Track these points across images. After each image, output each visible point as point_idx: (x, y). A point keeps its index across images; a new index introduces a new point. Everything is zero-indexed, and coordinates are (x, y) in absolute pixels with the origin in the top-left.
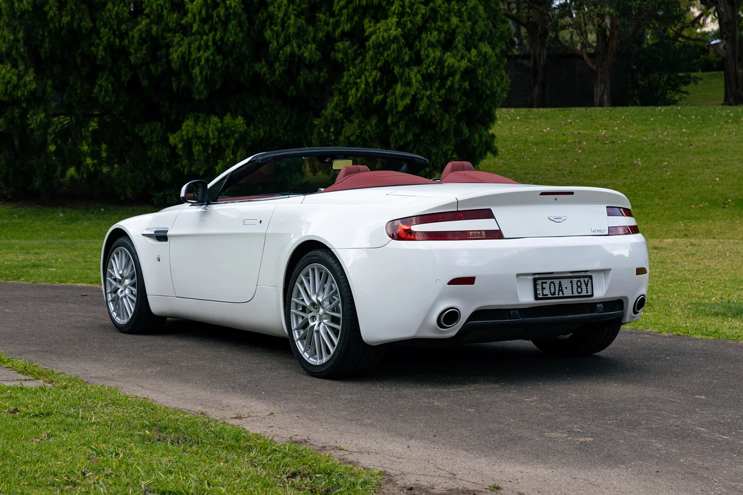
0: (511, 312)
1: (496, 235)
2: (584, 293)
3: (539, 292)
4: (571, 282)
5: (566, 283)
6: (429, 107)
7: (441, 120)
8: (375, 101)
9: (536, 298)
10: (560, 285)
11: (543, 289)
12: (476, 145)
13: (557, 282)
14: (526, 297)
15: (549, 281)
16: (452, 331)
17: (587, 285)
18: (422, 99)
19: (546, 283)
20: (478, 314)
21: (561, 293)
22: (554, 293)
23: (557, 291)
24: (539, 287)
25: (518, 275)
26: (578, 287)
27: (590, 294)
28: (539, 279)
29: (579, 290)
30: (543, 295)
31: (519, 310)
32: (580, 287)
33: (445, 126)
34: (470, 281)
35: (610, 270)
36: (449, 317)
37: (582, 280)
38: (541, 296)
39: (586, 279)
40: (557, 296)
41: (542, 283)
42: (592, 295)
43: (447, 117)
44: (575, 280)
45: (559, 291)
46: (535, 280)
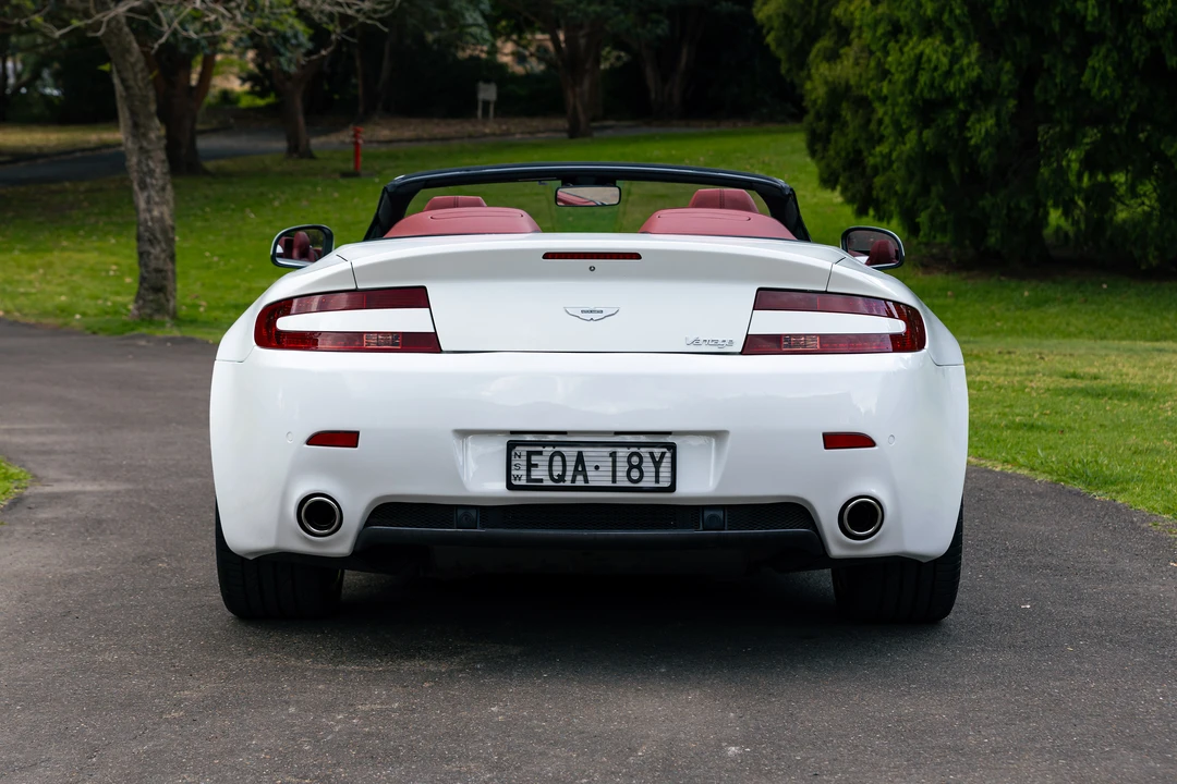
0: (460, 513)
1: (426, 343)
2: (648, 482)
3: (520, 472)
4: (613, 455)
5: (597, 457)
9: (510, 486)
10: (580, 459)
11: (530, 466)
13: (570, 453)
14: (488, 481)
15: (549, 450)
17: (657, 464)
19: (540, 453)
20: (386, 511)
21: (581, 478)
22: (562, 478)
23: (570, 473)
24: (520, 461)
25: (463, 434)
26: (632, 466)
27: (665, 485)
28: (521, 445)
29: (635, 474)
30: (529, 479)
31: (476, 507)
32: (639, 467)
34: (348, 439)
35: (727, 432)
36: (318, 513)
37: (644, 451)
38: (523, 482)
39: (657, 452)
40: (568, 484)
41: (530, 454)
42: (672, 488)
44: (623, 452)
45: (576, 472)
46: (511, 446)
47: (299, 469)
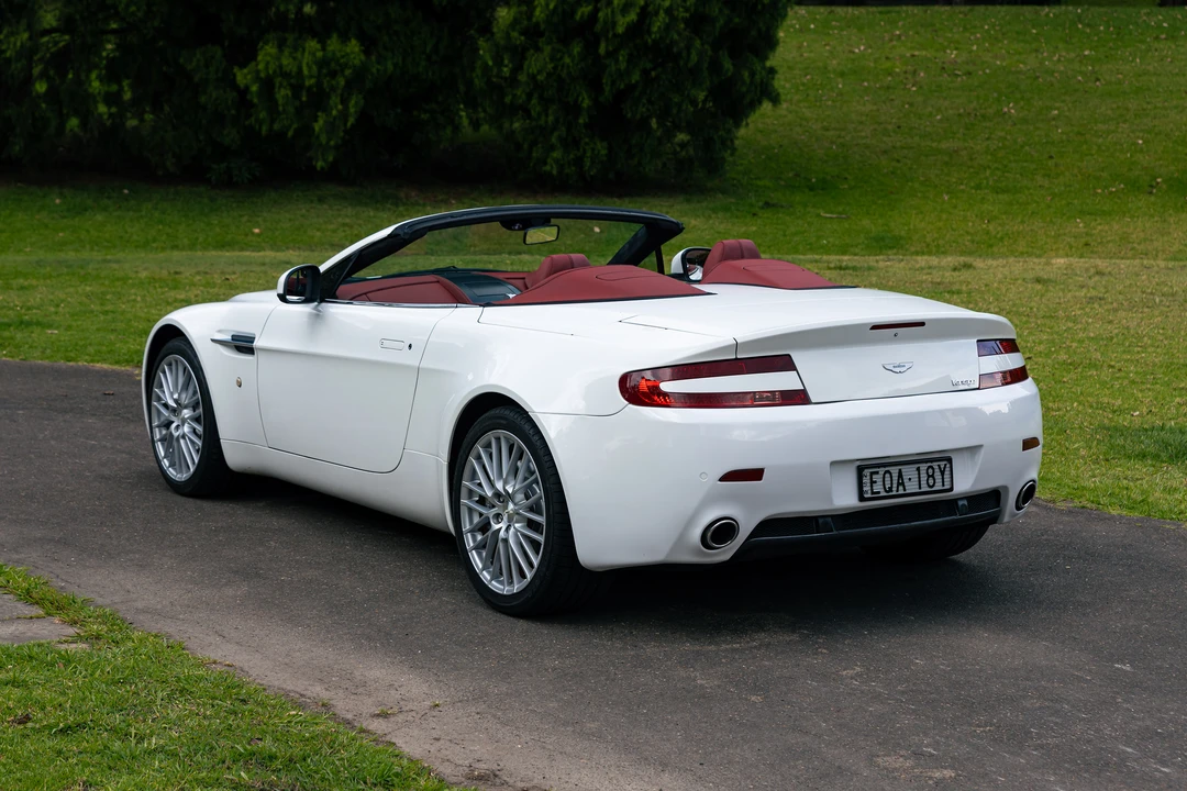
0: (821, 521)
1: (798, 397)
2: (938, 487)
3: (867, 488)
4: (918, 469)
5: (909, 472)
6: (668, 28)
7: (688, 48)
8: (578, 17)
9: (862, 498)
10: (900, 475)
11: (872, 482)
12: (744, 89)
13: (894, 471)
14: (844, 497)
15: (881, 471)
16: (725, 553)
17: (942, 473)
18: (657, 13)
19: (877, 473)
20: (767, 526)
21: (901, 488)
22: (891, 489)
23: (895, 485)
24: (866, 480)
25: (833, 463)
26: (929, 476)
27: (947, 486)
28: (864, 469)
29: (931, 482)
30: (873, 493)
31: (832, 516)
32: (933, 476)
33: (694, 57)
34: (755, 474)
35: (981, 446)
36: (721, 532)
37: (935, 465)
38: (869, 495)
39: (942, 464)
40: (894, 493)
41: (872, 474)
42: (951, 489)
43: (698, 43)
44: (923, 467)
45: (899, 484)
46: (860, 470)
47: (710, 500)
